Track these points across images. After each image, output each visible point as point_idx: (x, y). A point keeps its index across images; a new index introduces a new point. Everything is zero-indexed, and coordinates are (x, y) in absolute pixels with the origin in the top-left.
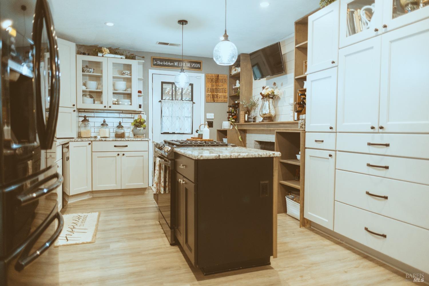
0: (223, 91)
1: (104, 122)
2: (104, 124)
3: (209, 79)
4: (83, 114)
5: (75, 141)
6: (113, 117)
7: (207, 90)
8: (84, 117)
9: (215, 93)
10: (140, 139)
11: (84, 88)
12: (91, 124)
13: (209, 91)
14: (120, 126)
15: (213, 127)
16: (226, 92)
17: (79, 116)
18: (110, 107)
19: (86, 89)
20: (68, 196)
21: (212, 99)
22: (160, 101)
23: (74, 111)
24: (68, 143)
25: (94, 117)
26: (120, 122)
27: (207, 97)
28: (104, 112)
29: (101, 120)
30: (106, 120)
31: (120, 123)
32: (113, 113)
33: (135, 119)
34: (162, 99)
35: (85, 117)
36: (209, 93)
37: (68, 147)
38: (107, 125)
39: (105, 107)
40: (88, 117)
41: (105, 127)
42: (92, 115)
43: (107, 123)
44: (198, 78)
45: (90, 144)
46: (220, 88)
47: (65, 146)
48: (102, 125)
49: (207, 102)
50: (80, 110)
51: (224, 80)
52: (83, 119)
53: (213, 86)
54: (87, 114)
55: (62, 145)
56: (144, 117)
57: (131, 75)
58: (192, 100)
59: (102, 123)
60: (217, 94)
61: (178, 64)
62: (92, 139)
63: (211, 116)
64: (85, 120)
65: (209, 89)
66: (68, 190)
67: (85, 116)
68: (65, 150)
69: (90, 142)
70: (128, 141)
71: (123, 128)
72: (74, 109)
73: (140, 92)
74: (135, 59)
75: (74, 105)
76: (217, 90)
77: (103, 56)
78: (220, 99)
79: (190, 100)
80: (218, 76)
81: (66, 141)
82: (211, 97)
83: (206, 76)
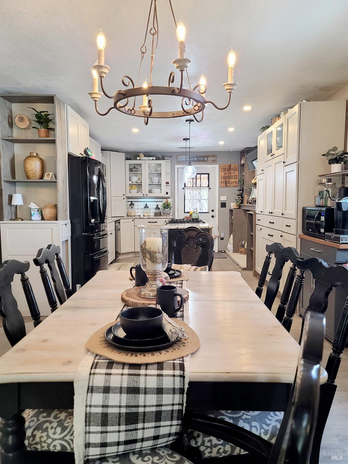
0: (234, 177)
1: (146, 205)
2: (146, 207)
3: (222, 169)
4: (131, 200)
5: (124, 219)
6: (151, 202)
7: (221, 178)
9: (228, 180)
10: (165, 217)
11: (130, 182)
12: (135, 207)
13: (222, 179)
14: (157, 208)
15: (226, 207)
16: (237, 178)
17: (128, 202)
18: (147, 195)
19: (132, 183)
20: (120, 254)
21: (225, 185)
22: (183, 188)
23: (124, 199)
24: (120, 220)
25: (138, 202)
27: (221, 183)
28: (144, 198)
29: (143, 204)
30: (148, 204)
31: (157, 206)
32: (150, 198)
33: (164, 202)
34: (185, 186)
35: (131, 202)
36: (222, 180)
37: (119, 223)
38: (148, 207)
39: (144, 195)
40: (133, 202)
41: (147, 208)
42: (136, 200)
44: (213, 168)
45: (133, 220)
46: (232, 175)
47: (118, 222)
49: (220, 187)
51: (235, 169)
52: (130, 203)
53: (226, 174)
54: (133, 200)
55: (115, 221)
56: (170, 201)
57: (161, 172)
58: (209, 186)
59: (144, 206)
60: (229, 180)
61: (197, 159)
62: (134, 217)
63: (223, 198)
64: (132, 204)
65: (222, 177)
66: (119, 250)
68: (117, 224)
69: (133, 219)
70: (158, 218)
72: (124, 198)
73: (167, 183)
74: (164, 160)
75: (124, 195)
76: (230, 177)
77: (140, 160)
78: (232, 184)
79: (207, 186)
80: (230, 166)
81: (118, 219)
82: (224, 183)
83: (219, 167)
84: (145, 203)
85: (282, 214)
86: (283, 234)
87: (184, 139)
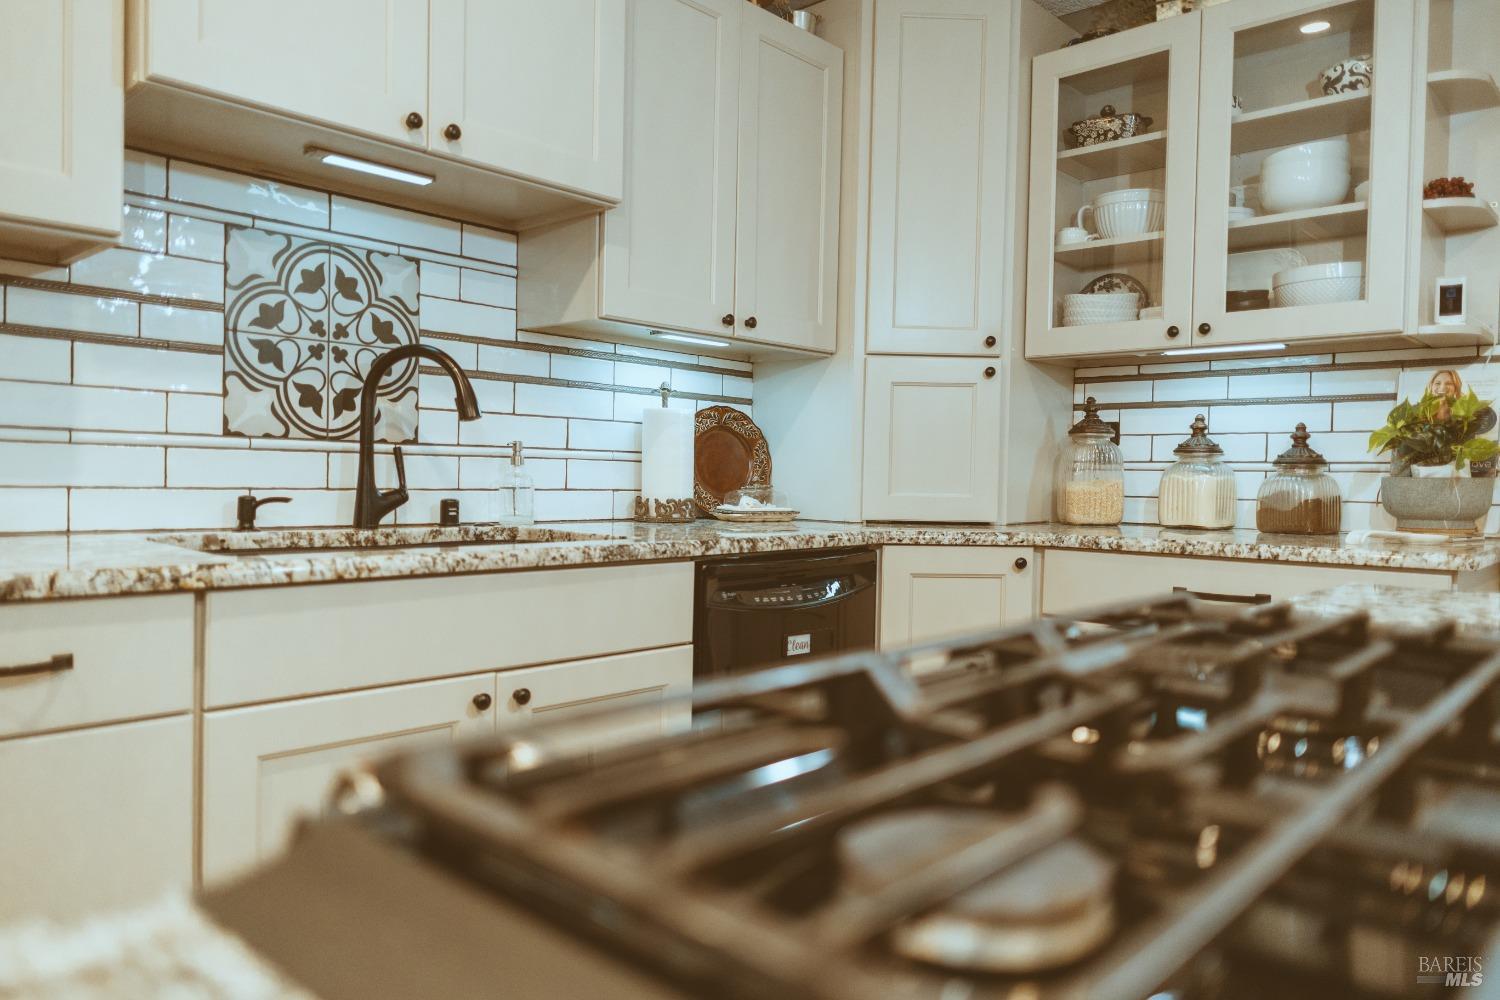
1: (1199, 430)
2: (1198, 445)
5: (917, 544)
6: (1267, 401)
8: (1085, 410)
11: (1076, 238)
14: (1302, 456)
18: (1204, 329)
23: (989, 373)
25: (1152, 406)
26: (1302, 428)
29: (1180, 423)
30: (1218, 421)
31: (1301, 437)
32: (1268, 370)
33: (1400, 401)
35: (1092, 407)
38: (1214, 450)
39: (1172, 332)
40: (1111, 406)
41: (1200, 462)
42: (1138, 392)
43: (1215, 439)
45: (1021, 564)
48: (1182, 449)
50: (1081, 373)
54: (1102, 394)
59: (1182, 440)
64: (1091, 424)
67: (1091, 400)
70: (1273, 560)
71: (1321, 469)
72: (989, 365)
75: (991, 342)
84: (1188, 416)
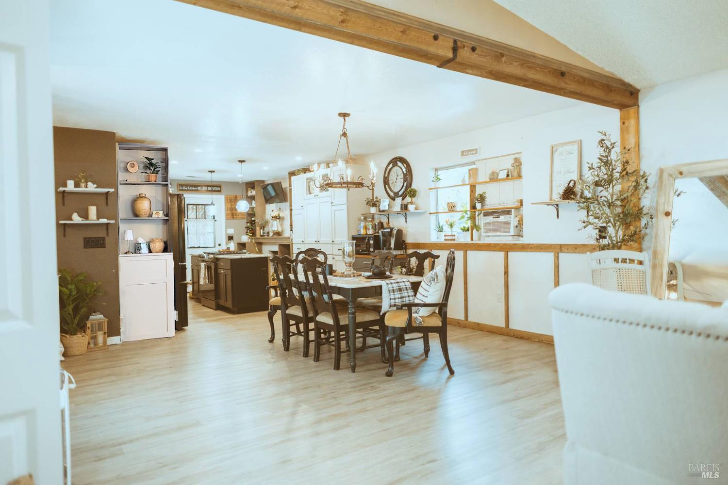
3: (228, 200)
7: (227, 210)
9: (234, 212)
15: (233, 240)
21: (231, 217)
27: (227, 215)
34: (188, 218)
36: (229, 212)
44: (218, 198)
49: (227, 219)
53: (232, 206)
58: (214, 219)
60: (236, 212)
61: (201, 189)
63: (231, 231)
65: (229, 209)
78: (239, 216)
80: (236, 197)
82: (231, 215)
83: (226, 198)
85: (333, 242)
86: (334, 256)
87: (209, 171)
